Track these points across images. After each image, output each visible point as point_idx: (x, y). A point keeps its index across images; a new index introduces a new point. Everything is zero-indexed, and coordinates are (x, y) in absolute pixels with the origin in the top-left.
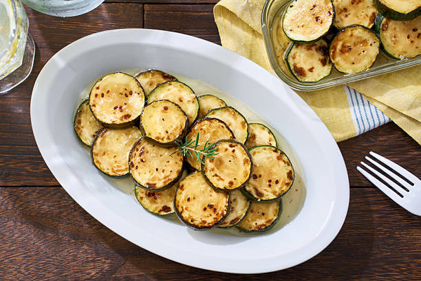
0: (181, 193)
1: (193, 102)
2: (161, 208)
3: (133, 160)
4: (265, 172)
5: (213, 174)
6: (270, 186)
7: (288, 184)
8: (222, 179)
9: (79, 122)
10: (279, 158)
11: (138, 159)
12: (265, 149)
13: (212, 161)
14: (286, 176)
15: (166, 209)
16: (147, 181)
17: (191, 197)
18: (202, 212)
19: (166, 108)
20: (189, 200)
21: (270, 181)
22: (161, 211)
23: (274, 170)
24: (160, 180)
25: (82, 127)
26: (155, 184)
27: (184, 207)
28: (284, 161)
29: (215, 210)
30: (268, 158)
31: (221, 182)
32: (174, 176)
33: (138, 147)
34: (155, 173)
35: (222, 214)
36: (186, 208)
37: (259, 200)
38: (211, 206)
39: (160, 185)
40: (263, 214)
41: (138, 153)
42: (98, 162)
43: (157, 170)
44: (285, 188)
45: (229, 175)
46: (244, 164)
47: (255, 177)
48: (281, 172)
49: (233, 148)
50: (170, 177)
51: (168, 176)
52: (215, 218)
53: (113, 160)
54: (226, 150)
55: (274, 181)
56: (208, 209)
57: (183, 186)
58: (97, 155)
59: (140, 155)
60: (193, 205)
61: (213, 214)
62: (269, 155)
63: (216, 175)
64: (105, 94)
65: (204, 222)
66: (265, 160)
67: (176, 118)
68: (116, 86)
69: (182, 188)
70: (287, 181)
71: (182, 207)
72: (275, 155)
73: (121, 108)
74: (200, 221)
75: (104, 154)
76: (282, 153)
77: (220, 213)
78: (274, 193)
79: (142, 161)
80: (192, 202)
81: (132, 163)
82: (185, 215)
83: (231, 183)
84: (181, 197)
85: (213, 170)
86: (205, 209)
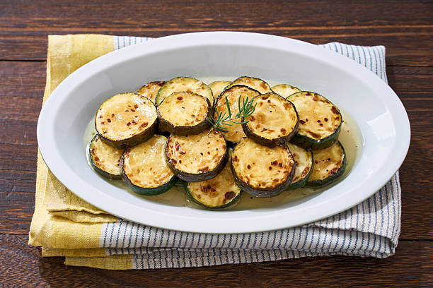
0: (238, 165)
1: (203, 88)
2: (224, 198)
3: (172, 157)
4: (309, 115)
5: (261, 129)
6: (321, 125)
7: (337, 119)
8: (272, 131)
9: (97, 159)
10: (315, 100)
11: (177, 154)
12: (297, 96)
13: (253, 119)
14: (332, 113)
15: (229, 195)
16: (198, 168)
17: (251, 164)
18: (269, 173)
19: (180, 99)
20: (249, 167)
21: (319, 121)
22: (225, 201)
23: (317, 111)
24: (209, 162)
25: (103, 162)
26: (207, 168)
27: (249, 176)
28: (321, 101)
29: (281, 165)
30: (306, 103)
31: (272, 133)
32: (222, 152)
33: (170, 144)
34: (202, 158)
35: (290, 164)
36: (251, 176)
37: (319, 141)
38: (275, 163)
39: (212, 166)
40: (329, 159)
41: (174, 149)
42: (136, 181)
43: (202, 154)
44: (337, 123)
45: (277, 125)
46: (286, 109)
47: (303, 122)
48: (324, 111)
49: (268, 100)
50: (219, 155)
51: (216, 156)
52: (285, 172)
53: (150, 173)
54: (261, 104)
55: (322, 120)
56: (273, 167)
57: (236, 157)
58: (132, 175)
59: (178, 149)
60: (256, 170)
61: (280, 170)
62: (304, 100)
63: (265, 130)
64: (110, 118)
65: (276, 180)
66: (303, 105)
67: (195, 102)
68: (117, 107)
69: (236, 159)
70: (336, 116)
71: (247, 177)
72: (310, 98)
73: (133, 122)
74: (272, 181)
75: (139, 171)
76: (316, 94)
77: (287, 164)
78: (329, 130)
79: (182, 153)
80: (253, 168)
81: (173, 160)
82: (254, 183)
83: (283, 131)
84: (240, 168)
85: (258, 126)
86: (270, 168)
